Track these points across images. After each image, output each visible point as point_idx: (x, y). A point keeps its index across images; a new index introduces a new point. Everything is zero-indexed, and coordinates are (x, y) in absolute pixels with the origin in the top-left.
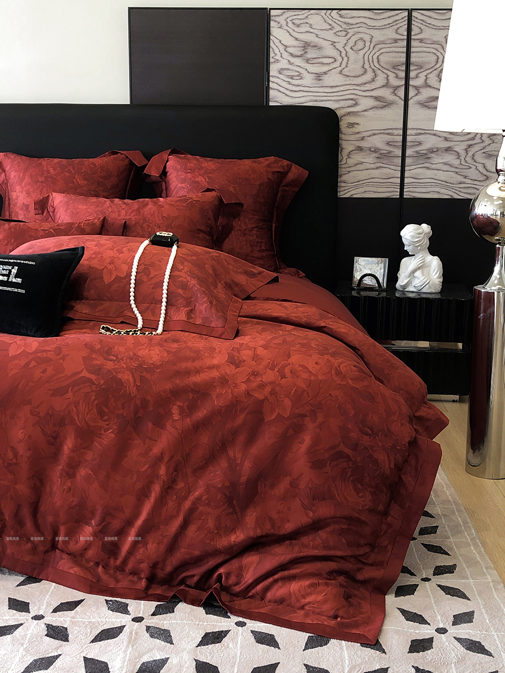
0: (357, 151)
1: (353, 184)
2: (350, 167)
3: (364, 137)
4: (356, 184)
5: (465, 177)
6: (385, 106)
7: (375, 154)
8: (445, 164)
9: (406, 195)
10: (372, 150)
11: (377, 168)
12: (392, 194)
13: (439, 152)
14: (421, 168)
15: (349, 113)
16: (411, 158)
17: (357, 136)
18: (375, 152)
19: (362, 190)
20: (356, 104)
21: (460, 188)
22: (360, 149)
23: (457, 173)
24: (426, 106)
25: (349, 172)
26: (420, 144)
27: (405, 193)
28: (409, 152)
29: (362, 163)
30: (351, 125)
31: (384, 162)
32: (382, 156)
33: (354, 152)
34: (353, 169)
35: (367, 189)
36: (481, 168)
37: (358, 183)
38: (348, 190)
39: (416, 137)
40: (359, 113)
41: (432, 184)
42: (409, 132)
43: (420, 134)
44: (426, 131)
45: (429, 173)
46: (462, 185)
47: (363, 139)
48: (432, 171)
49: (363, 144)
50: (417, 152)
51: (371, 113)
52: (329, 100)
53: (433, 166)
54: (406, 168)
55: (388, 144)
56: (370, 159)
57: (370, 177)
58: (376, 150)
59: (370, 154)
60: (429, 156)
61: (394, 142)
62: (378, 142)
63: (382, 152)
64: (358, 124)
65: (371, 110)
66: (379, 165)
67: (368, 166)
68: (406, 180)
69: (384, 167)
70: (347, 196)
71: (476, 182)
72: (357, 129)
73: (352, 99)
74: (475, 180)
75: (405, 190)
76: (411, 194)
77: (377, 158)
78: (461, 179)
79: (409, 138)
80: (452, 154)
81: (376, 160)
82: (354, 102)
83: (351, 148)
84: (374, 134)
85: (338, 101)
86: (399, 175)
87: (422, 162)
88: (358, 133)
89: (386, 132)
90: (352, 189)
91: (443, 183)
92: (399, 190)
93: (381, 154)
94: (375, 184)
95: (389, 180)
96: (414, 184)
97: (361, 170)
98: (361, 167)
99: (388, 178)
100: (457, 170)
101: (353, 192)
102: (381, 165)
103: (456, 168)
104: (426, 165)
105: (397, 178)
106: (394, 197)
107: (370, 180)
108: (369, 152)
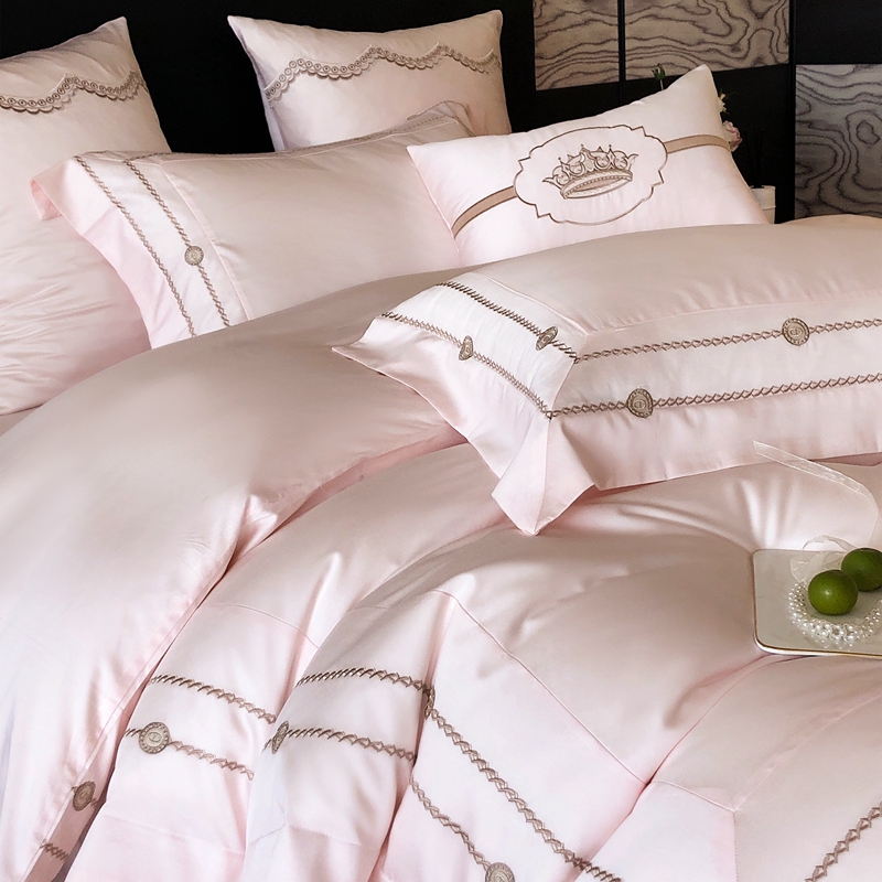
1: (554, 61)
2: (547, 23)
5: (705, 30)
8: (679, 6)
9: (629, 74)
11: (586, 23)
12: (609, 75)
14: (647, 16)
19: (566, 71)
21: (700, 52)
23: (693, 23)
25: (546, 34)
27: (627, 72)
29: (563, 14)
31: (595, 8)
34: (552, 27)
35: (574, 68)
36: (723, 12)
37: (561, 57)
38: (549, 74)
41: (665, 48)
45: (658, 27)
46: (703, 47)
48: (663, 22)
53: (664, 13)
54: (627, 19)
56: (573, 5)
57: (576, 42)
67: (573, 19)
68: (629, 44)
69: (595, 20)
70: (545, 86)
71: (717, 40)
74: (717, 35)
75: (627, 64)
76: (635, 72)
78: (699, 34)
81: (583, 6)
86: (616, 36)
87: (648, 5)
90: (552, 71)
91: (678, 45)
92: (617, 66)
94: (584, 56)
95: (604, 47)
96: (639, 51)
97: (565, 29)
98: (563, 22)
99: (603, 43)
100: (694, 18)
101: (555, 78)
102: (591, 15)
103: (693, 13)
104: (653, 11)
105: (615, 40)
106: (612, 80)
107: (579, 49)
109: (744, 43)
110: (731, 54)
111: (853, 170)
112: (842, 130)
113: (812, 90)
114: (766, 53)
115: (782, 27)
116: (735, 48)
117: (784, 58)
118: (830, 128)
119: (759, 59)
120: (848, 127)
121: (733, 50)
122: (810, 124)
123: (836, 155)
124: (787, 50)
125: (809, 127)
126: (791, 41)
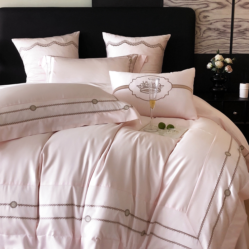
0: (208, 30)
1: (206, 47)
2: (205, 38)
3: (212, 23)
6: (223, 7)
7: (217, 32)
9: (233, 52)
10: (216, 29)
11: (218, 39)
12: (226, 52)
14: (241, 38)
15: (204, 11)
16: (235, 34)
17: (208, 22)
18: (217, 30)
19: (210, 50)
20: (208, 6)
22: (210, 29)
24: (243, 7)
25: (204, 41)
26: (240, 26)
27: (233, 51)
28: (235, 30)
29: (210, 36)
30: (205, 17)
31: (222, 36)
32: (221, 33)
33: (207, 30)
34: (206, 39)
35: (213, 49)
37: (209, 46)
39: (238, 23)
40: (209, 11)
41: (246, 47)
42: (235, 20)
43: (241, 21)
44: (243, 20)
45: (245, 41)
47: (211, 24)
48: (247, 40)
49: (211, 26)
50: (239, 30)
51: (215, 11)
52: (194, 4)
53: (247, 38)
54: (234, 39)
55: (224, 26)
56: (214, 34)
57: (214, 43)
58: (218, 30)
59: (215, 32)
60: (245, 33)
61: (227, 25)
62: (219, 25)
63: (221, 30)
64: (208, 16)
65: (215, 9)
67: (214, 38)
68: (233, 45)
69: (222, 38)
70: (203, 53)
72: (208, 19)
73: (206, 4)
75: (233, 50)
76: (236, 52)
79: (235, 24)
81: (218, 35)
82: (207, 5)
83: (205, 29)
84: (217, 22)
85: (199, 5)
86: (230, 42)
87: (241, 35)
88: (209, 21)
89: (223, 20)
90: (204, 50)
92: (229, 50)
93: (220, 31)
96: (237, 47)
97: (210, 40)
98: (210, 38)
101: (206, 51)
102: (220, 37)
104: (244, 37)
107: (215, 45)
108: (214, 31)
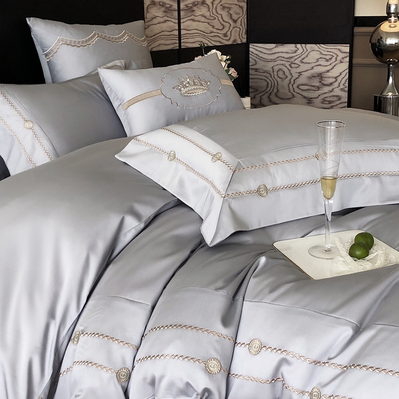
0: (152, 6)
2: (149, 21)
4: (153, 37)
5: (213, 27)
7: (163, 9)
8: (203, 16)
9: (183, 46)
10: (161, 4)
11: (165, 21)
12: (174, 45)
13: (199, 5)
14: (190, 20)
16: (183, 12)
18: (162, 6)
19: (157, 43)
21: (211, 37)
22: (154, 3)
23: (209, 23)
25: (149, 26)
27: (182, 44)
28: (182, 6)
29: (155, 17)
31: (168, 15)
32: (168, 10)
34: (151, 23)
35: (160, 42)
36: (220, 19)
41: (197, 34)
45: (195, 25)
46: (212, 35)
50: (186, 6)
53: (196, 18)
54: (182, 21)
56: (160, 13)
57: (161, 30)
58: (163, 4)
59: (160, 8)
60: (193, 9)
63: (167, 6)
66: (166, 18)
67: (160, 20)
68: (183, 32)
69: (169, 21)
71: (219, 31)
74: (218, 29)
75: (182, 41)
76: (186, 44)
77: (164, 11)
78: (211, 28)
80: (206, 7)
81: (164, 14)
83: (148, 2)
86: (177, 28)
87: (190, 15)
90: (151, 44)
91: (202, 33)
92: (177, 42)
93: (166, 8)
94: (164, 37)
95: (172, 33)
96: (187, 35)
97: (156, 24)
98: (155, 21)
99: (171, 31)
100: (209, 21)
101: (152, 46)
103: (208, 19)
104: (192, 17)
105: (176, 30)
106: (176, 48)
107: (163, 33)
108: (159, 6)
109: (229, 33)
110: (224, 38)
111: (275, 90)
112: (270, 73)
113: (257, 55)
114: (238, 38)
115: (243, 26)
116: (225, 35)
117: (244, 41)
118: (265, 72)
119: (235, 41)
120: (273, 71)
121: (224, 36)
122: (256, 70)
123: (268, 84)
124: (246, 37)
125: (256, 71)
126: (247, 33)
